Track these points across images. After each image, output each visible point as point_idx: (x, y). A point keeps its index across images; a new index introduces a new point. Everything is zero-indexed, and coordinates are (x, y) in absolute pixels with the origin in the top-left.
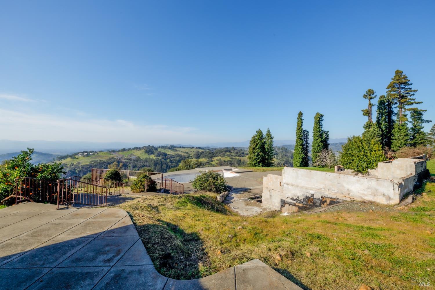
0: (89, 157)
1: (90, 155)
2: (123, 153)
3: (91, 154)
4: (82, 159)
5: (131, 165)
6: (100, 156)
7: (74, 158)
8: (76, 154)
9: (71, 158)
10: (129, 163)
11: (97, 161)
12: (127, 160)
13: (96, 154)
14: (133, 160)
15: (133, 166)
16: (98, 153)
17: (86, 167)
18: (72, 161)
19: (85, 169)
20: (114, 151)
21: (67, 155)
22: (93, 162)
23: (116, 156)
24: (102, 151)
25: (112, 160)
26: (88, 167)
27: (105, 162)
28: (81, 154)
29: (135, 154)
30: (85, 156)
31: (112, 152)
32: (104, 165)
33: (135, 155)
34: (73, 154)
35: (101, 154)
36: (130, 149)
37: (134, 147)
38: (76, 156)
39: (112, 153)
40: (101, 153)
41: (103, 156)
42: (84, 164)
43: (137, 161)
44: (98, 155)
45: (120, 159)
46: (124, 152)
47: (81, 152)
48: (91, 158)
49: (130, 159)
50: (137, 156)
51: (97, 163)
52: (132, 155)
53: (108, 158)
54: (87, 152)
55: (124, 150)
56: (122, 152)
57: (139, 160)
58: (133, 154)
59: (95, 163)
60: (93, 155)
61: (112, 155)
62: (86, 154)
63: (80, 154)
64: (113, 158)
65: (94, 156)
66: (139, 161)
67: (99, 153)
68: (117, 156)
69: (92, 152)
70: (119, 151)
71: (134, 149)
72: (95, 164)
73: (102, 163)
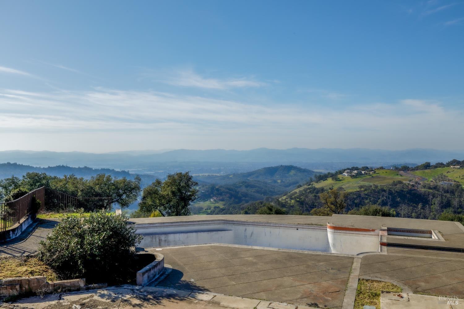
0: (360, 179)
1: (361, 174)
2: (424, 172)
3: (363, 172)
4: (349, 182)
5: (437, 201)
6: (377, 177)
7: (337, 180)
8: (341, 172)
9: (333, 179)
10: (434, 196)
11: (371, 186)
12: (430, 188)
13: (371, 173)
14: (443, 189)
15: (442, 202)
16: (375, 172)
17: (352, 196)
18: (333, 184)
19: (350, 200)
20: (406, 168)
21: (329, 173)
22: (363, 188)
23: (407, 179)
24: (382, 168)
25: (398, 186)
26: (355, 196)
27: (384, 191)
28: (347, 173)
29: (450, 176)
30: (354, 176)
31: (400, 170)
32: (383, 196)
33: (450, 179)
34: (337, 172)
35: (381, 173)
36: (441, 165)
37: (450, 160)
38: (340, 176)
39: (402, 172)
40: (381, 171)
41: (384, 178)
42: (350, 191)
43: (453, 192)
44: (374, 175)
45: (413, 186)
46: (426, 171)
47: (348, 169)
48: (362, 181)
49: (435, 188)
50: (455, 181)
51: (370, 191)
52: (443, 178)
53: (391, 182)
54: (357, 169)
55: (427, 166)
56: (421, 171)
57: (456, 190)
58: (445, 176)
59: (366, 190)
60: (367, 174)
61: (401, 175)
62: (356, 172)
63: (346, 171)
64: (400, 182)
65: (368, 177)
66: (456, 194)
67: (377, 172)
68: (411, 179)
69: (366, 168)
70: (417, 168)
71: (449, 165)
72: (366, 192)
73: (379, 192)
